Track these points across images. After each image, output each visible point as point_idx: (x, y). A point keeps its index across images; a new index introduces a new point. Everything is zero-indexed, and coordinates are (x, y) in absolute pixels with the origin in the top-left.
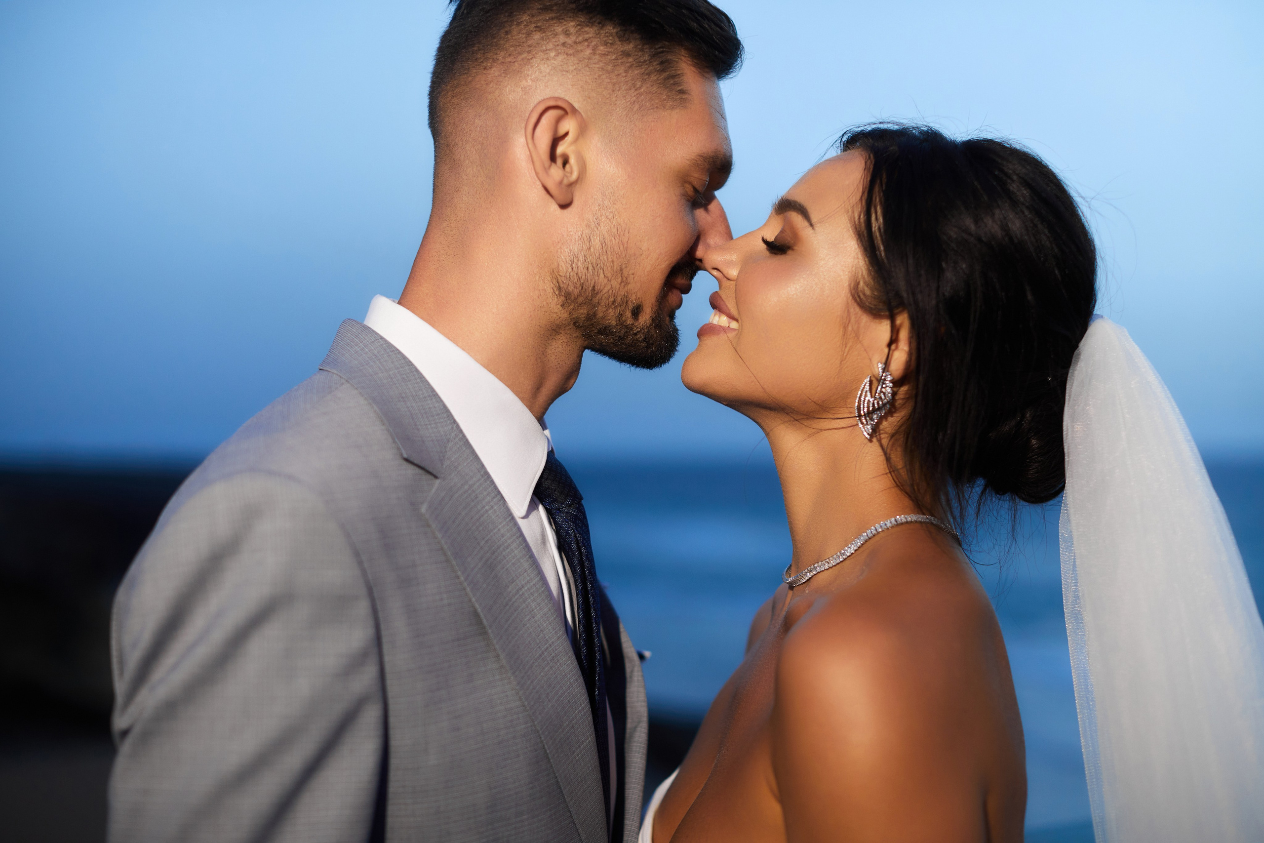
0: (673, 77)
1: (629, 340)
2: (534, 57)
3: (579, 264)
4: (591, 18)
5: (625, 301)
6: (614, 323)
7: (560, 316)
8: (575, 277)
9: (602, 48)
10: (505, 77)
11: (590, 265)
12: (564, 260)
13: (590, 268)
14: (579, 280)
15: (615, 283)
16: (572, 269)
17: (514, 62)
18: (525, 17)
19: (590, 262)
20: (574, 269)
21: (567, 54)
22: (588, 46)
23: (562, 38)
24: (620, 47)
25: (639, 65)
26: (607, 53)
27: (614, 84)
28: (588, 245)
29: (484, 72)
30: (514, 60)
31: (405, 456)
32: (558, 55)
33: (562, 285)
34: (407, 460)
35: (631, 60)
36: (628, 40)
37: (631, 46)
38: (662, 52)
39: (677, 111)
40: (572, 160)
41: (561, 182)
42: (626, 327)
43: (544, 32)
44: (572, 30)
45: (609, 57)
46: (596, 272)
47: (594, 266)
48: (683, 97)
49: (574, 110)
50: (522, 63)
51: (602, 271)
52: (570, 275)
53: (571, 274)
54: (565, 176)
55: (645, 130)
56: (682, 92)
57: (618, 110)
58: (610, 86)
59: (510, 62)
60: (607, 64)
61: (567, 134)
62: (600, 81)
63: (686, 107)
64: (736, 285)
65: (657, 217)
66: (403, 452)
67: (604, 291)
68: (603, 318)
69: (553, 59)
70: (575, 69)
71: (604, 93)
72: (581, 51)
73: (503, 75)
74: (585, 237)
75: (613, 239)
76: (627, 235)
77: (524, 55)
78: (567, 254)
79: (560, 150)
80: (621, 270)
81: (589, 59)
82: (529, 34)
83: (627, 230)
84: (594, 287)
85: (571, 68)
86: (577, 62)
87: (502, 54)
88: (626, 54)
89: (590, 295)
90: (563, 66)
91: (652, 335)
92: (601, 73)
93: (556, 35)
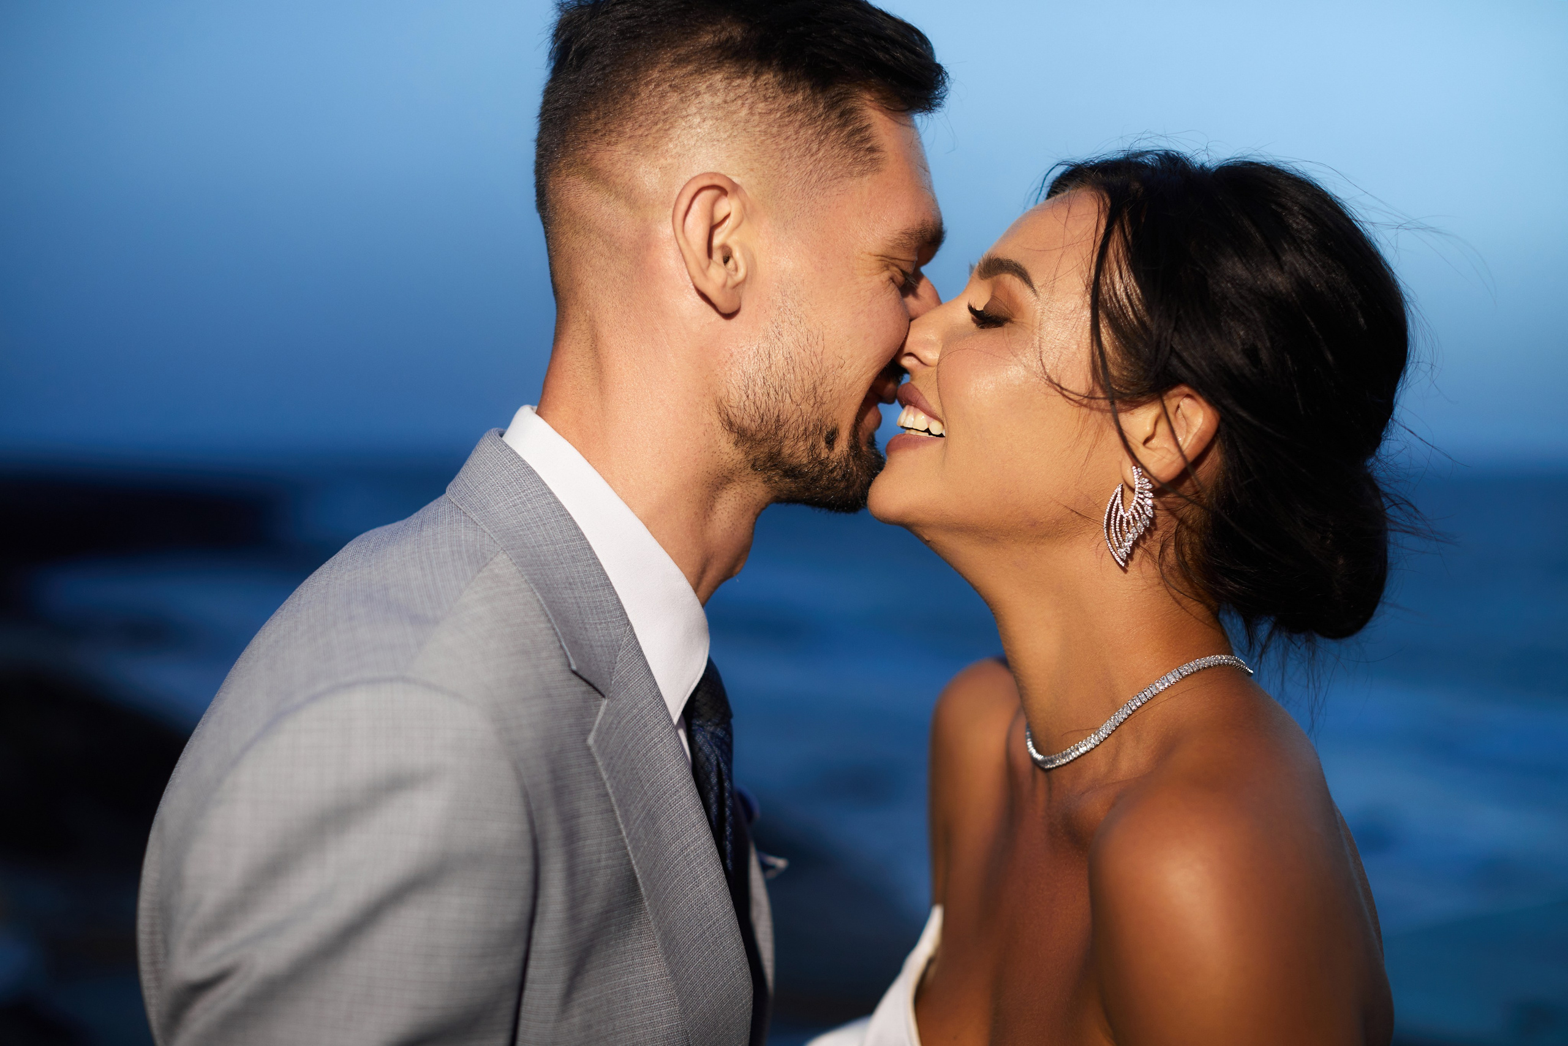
0: (860, 130)
1: (824, 482)
2: (672, 127)
3: (757, 389)
4: (743, 67)
5: (818, 428)
6: (805, 460)
7: (733, 457)
8: (752, 408)
9: (761, 105)
10: (637, 155)
11: (771, 389)
12: (736, 386)
13: (772, 392)
14: (757, 410)
15: (806, 407)
16: (748, 396)
17: (646, 135)
18: (655, 74)
19: (771, 386)
20: (750, 396)
21: (717, 119)
22: (743, 104)
23: (707, 99)
24: (784, 101)
25: (813, 121)
26: (768, 112)
27: (783, 151)
28: (767, 362)
29: (608, 148)
30: (646, 133)
31: (574, 667)
32: (704, 121)
33: (733, 419)
34: (575, 673)
35: (800, 116)
36: (795, 91)
37: (800, 97)
38: (841, 100)
39: (869, 176)
40: (737, 254)
41: (724, 285)
42: (821, 463)
43: (683, 92)
44: (720, 86)
45: (772, 116)
46: (780, 397)
47: (777, 389)
48: (875, 157)
49: (736, 187)
50: (657, 135)
51: (788, 395)
52: (744, 405)
53: (746, 403)
54: (728, 274)
55: (829, 207)
56: (872, 150)
57: (790, 183)
58: (778, 154)
59: (641, 136)
60: (770, 125)
61: (726, 218)
62: (763, 149)
63: (879, 170)
64: (938, 372)
65: (859, 313)
66: (572, 661)
67: (792, 421)
68: (791, 455)
69: (699, 125)
70: (729, 137)
71: (770, 163)
72: (735, 112)
73: (634, 153)
74: (763, 353)
75: (802, 351)
76: (820, 342)
77: (660, 125)
78: (739, 376)
79: (717, 241)
80: (815, 388)
81: (748, 121)
82: (663, 96)
83: (820, 338)
84: (778, 416)
85: (725, 136)
86: (729, 127)
87: (630, 124)
88: (792, 110)
89: (774, 427)
90: (712, 135)
91: (852, 468)
92: (764, 138)
93: (698, 94)
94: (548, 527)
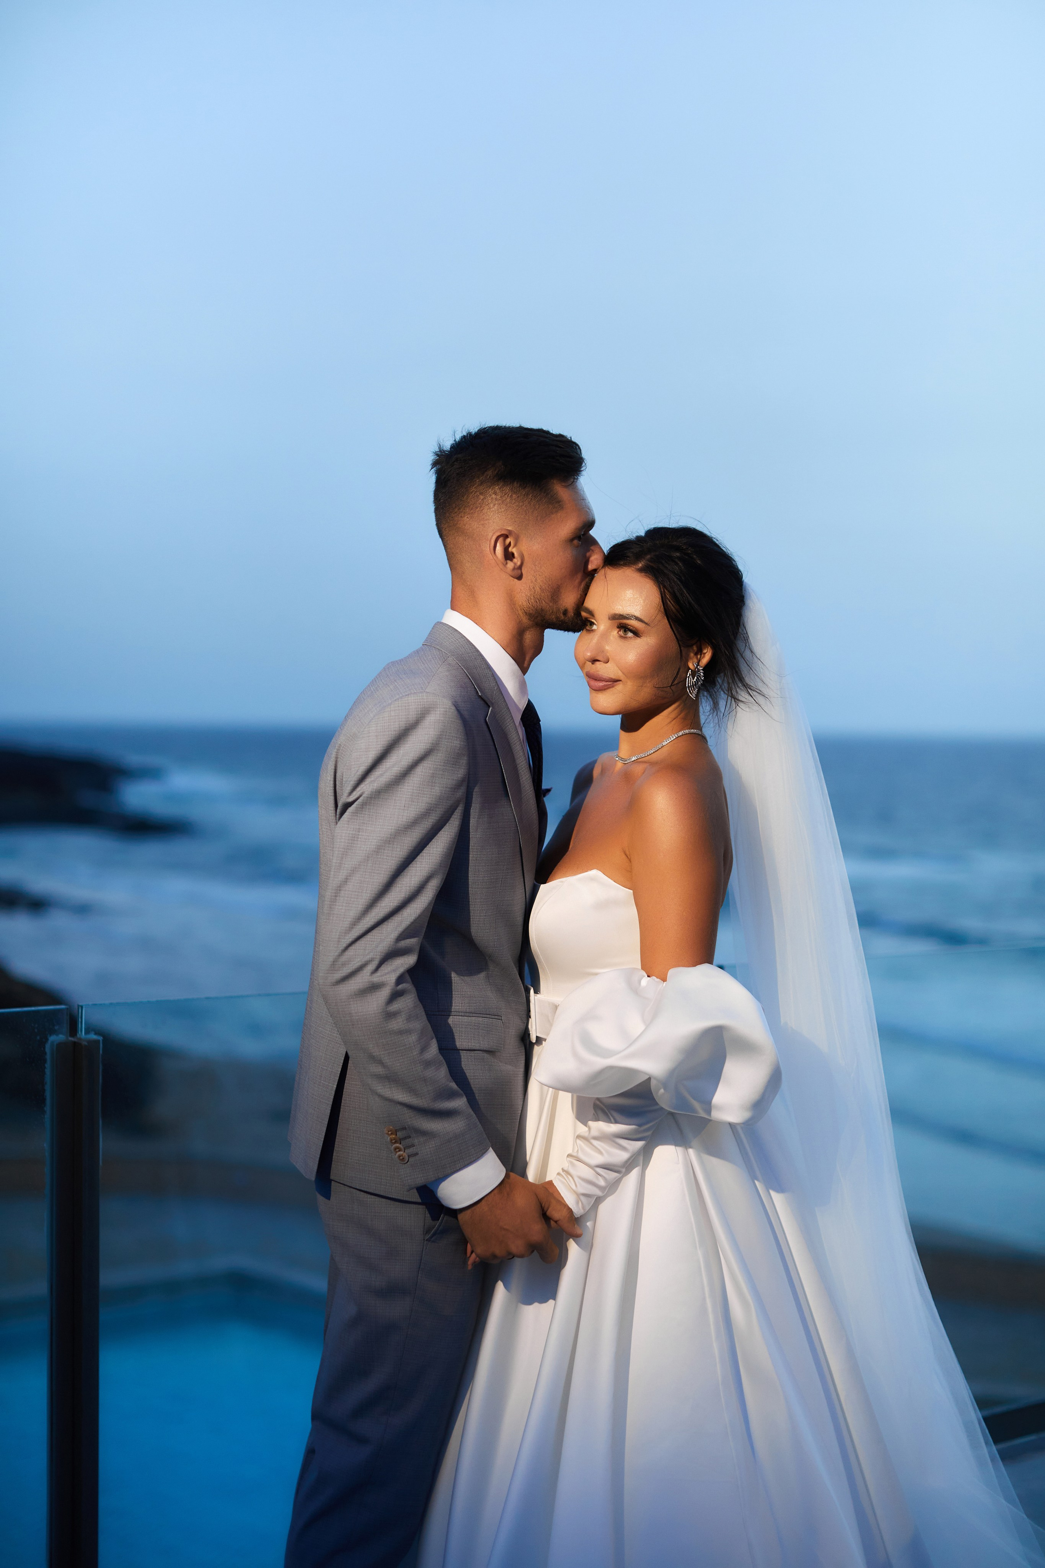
3: (532, 600)
5: (558, 610)
6: (555, 620)
9: (514, 495)
12: (524, 600)
13: (537, 601)
14: (533, 606)
15: (551, 604)
16: (529, 603)
19: (537, 597)
21: (499, 504)
22: (508, 497)
28: (534, 591)
29: (461, 519)
31: (480, 694)
35: (530, 496)
36: (526, 487)
38: (544, 485)
40: (517, 555)
41: (514, 568)
42: (562, 621)
43: (485, 495)
44: (498, 491)
45: (519, 499)
46: (541, 601)
47: (539, 599)
49: (510, 532)
50: (479, 513)
51: (544, 601)
52: (529, 606)
54: (516, 563)
55: (546, 528)
56: (559, 502)
57: (531, 522)
60: (519, 503)
61: (510, 542)
63: (563, 509)
65: (562, 568)
67: (546, 609)
68: (549, 618)
69: (493, 507)
72: (505, 500)
73: (471, 520)
74: (532, 588)
75: (544, 583)
76: (550, 580)
78: (525, 597)
79: (509, 552)
81: (510, 503)
84: (541, 608)
85: (503, 510)
86: (504, 506)
87: (468, 509)
89: (541, 611)
94: (465, 648)
